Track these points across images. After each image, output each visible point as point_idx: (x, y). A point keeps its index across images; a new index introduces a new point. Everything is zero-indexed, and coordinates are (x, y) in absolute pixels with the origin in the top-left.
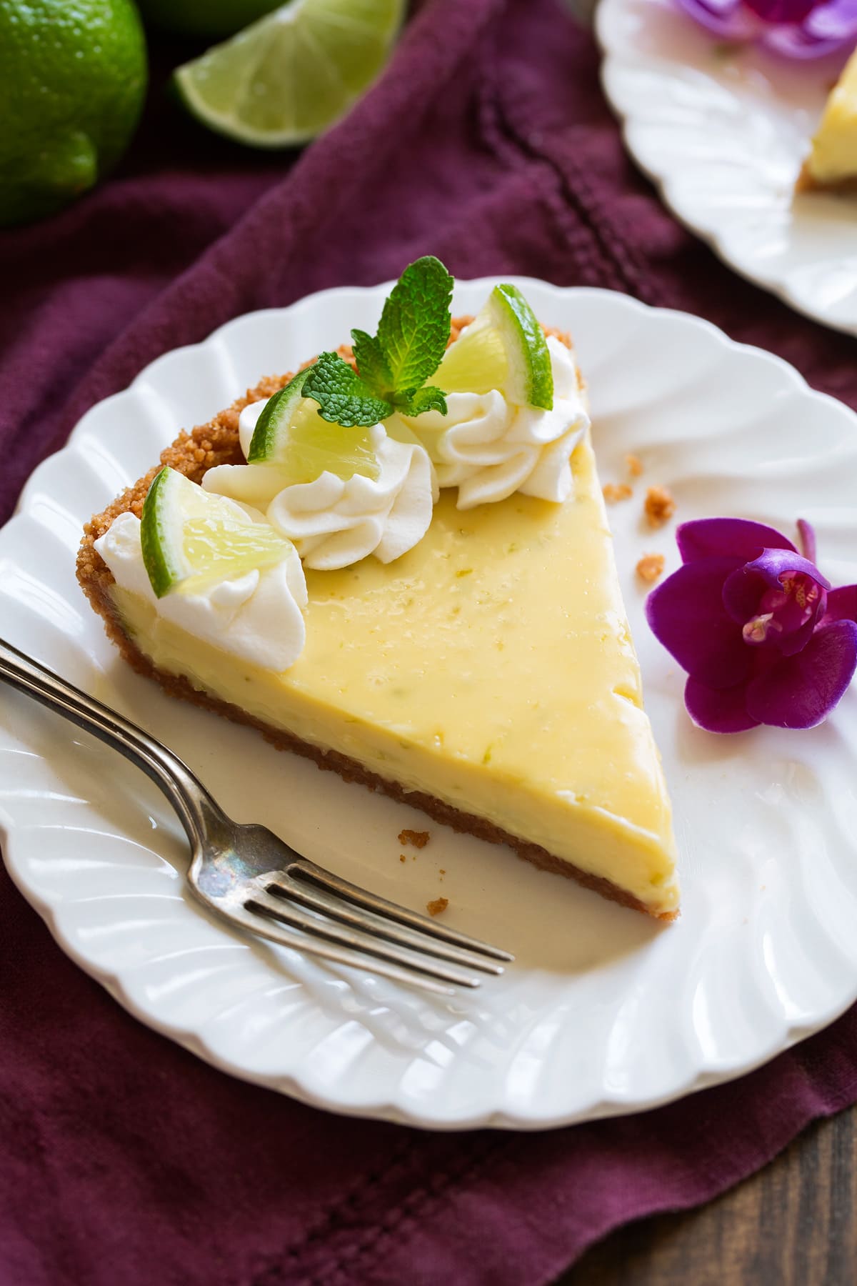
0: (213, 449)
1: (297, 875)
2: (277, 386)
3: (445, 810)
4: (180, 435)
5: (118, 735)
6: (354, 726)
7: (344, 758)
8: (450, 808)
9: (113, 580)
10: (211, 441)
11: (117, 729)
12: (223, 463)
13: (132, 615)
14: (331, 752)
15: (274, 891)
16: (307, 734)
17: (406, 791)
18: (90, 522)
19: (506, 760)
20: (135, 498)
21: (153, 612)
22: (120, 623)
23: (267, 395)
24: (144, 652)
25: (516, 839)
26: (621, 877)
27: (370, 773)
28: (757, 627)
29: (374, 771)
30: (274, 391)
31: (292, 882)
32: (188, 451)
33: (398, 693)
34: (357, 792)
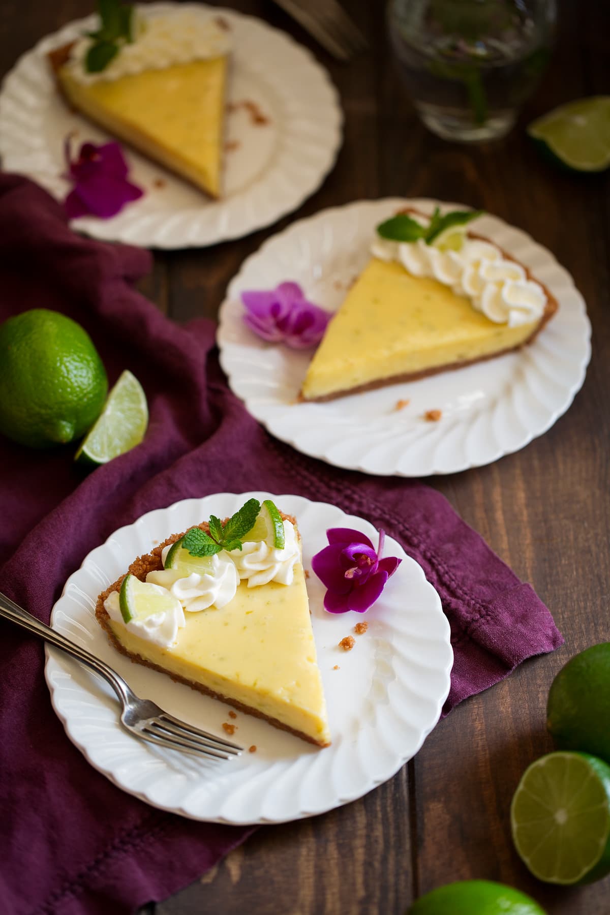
0: (149, 564)
1: (164, 719)
2: (177, 538)
3: (241, 706)
4: (137, 559)
5: (94, 664)
6: (204, 672)
7: (201, 685)
8: (242, 704)
9: (109, 618)
10: (148, 561)
11: (94, 662)
12: (154, 570)
13: (118, 631)
14: (196, 683)
15: (155, 725)
16: (187, 676)
17: (225, 698)
18: (100, 594)
19: (263, 684)
20: (118, 585)
21: (126, 630)
22: (113, 634)
23: (173, 542)
24: (123, 645)
25: (267, 716)
26: (308, 731)
27: (211, 691)
28: (350, 574)
29: (213, 690)
30: (176, 541)
31: (161, 721)
32: (139, 565)
33: (222, 659)
34: (207, 699)
